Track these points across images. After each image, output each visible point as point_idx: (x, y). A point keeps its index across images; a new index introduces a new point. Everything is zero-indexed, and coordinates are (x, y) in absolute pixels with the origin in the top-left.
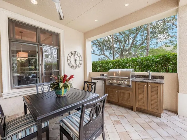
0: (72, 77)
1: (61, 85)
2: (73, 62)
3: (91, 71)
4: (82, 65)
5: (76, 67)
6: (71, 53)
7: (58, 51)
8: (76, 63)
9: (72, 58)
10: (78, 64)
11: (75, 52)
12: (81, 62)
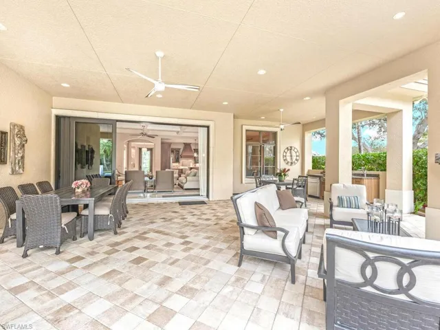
0: (289, 170)
1: (283, 174)
2: (289, 159)
3: (311, 169)
4: (300, 161)
5: (292, 163)
6: (287, 148)
7: (275, 148)
8: (292, 159)
9: (288, 154)
10: (294, 160)
11: (291, 147)
12: (298, 154)
